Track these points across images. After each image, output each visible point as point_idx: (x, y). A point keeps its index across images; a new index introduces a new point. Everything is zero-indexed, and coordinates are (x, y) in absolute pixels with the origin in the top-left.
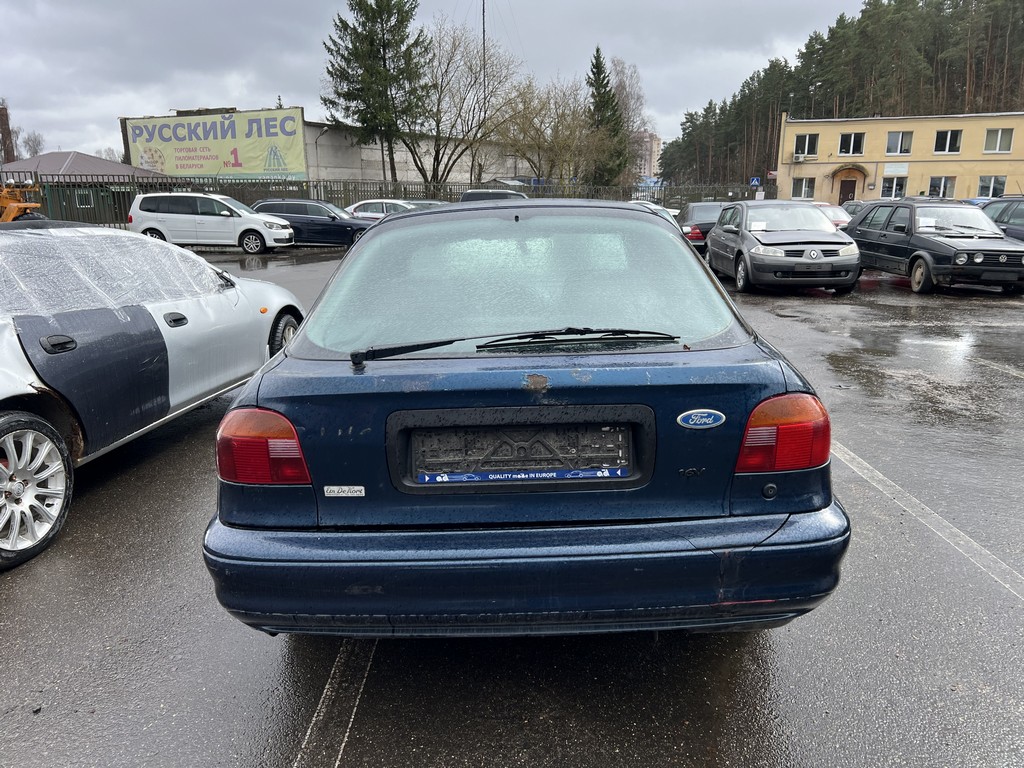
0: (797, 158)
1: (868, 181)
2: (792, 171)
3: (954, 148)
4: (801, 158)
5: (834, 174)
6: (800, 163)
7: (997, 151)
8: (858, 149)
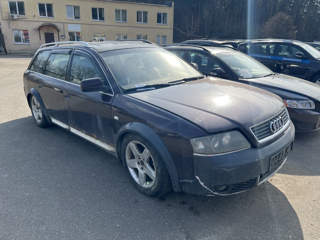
0: (12, 17)
1: (61, 33)
2: (11, 25)
3: (102, 18)
4: (15, 16)
5: (40, 28)
6: (15, 20)
7: (121, 21)
8: (50, 14)
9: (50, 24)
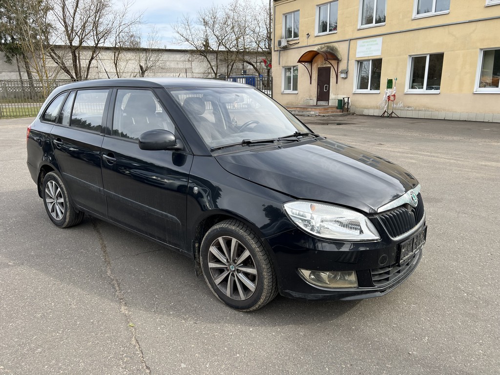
2: (281, 59)
3: (443, 2)
5: (312, 60)
6: (285, 49)
9: (328, 47)
